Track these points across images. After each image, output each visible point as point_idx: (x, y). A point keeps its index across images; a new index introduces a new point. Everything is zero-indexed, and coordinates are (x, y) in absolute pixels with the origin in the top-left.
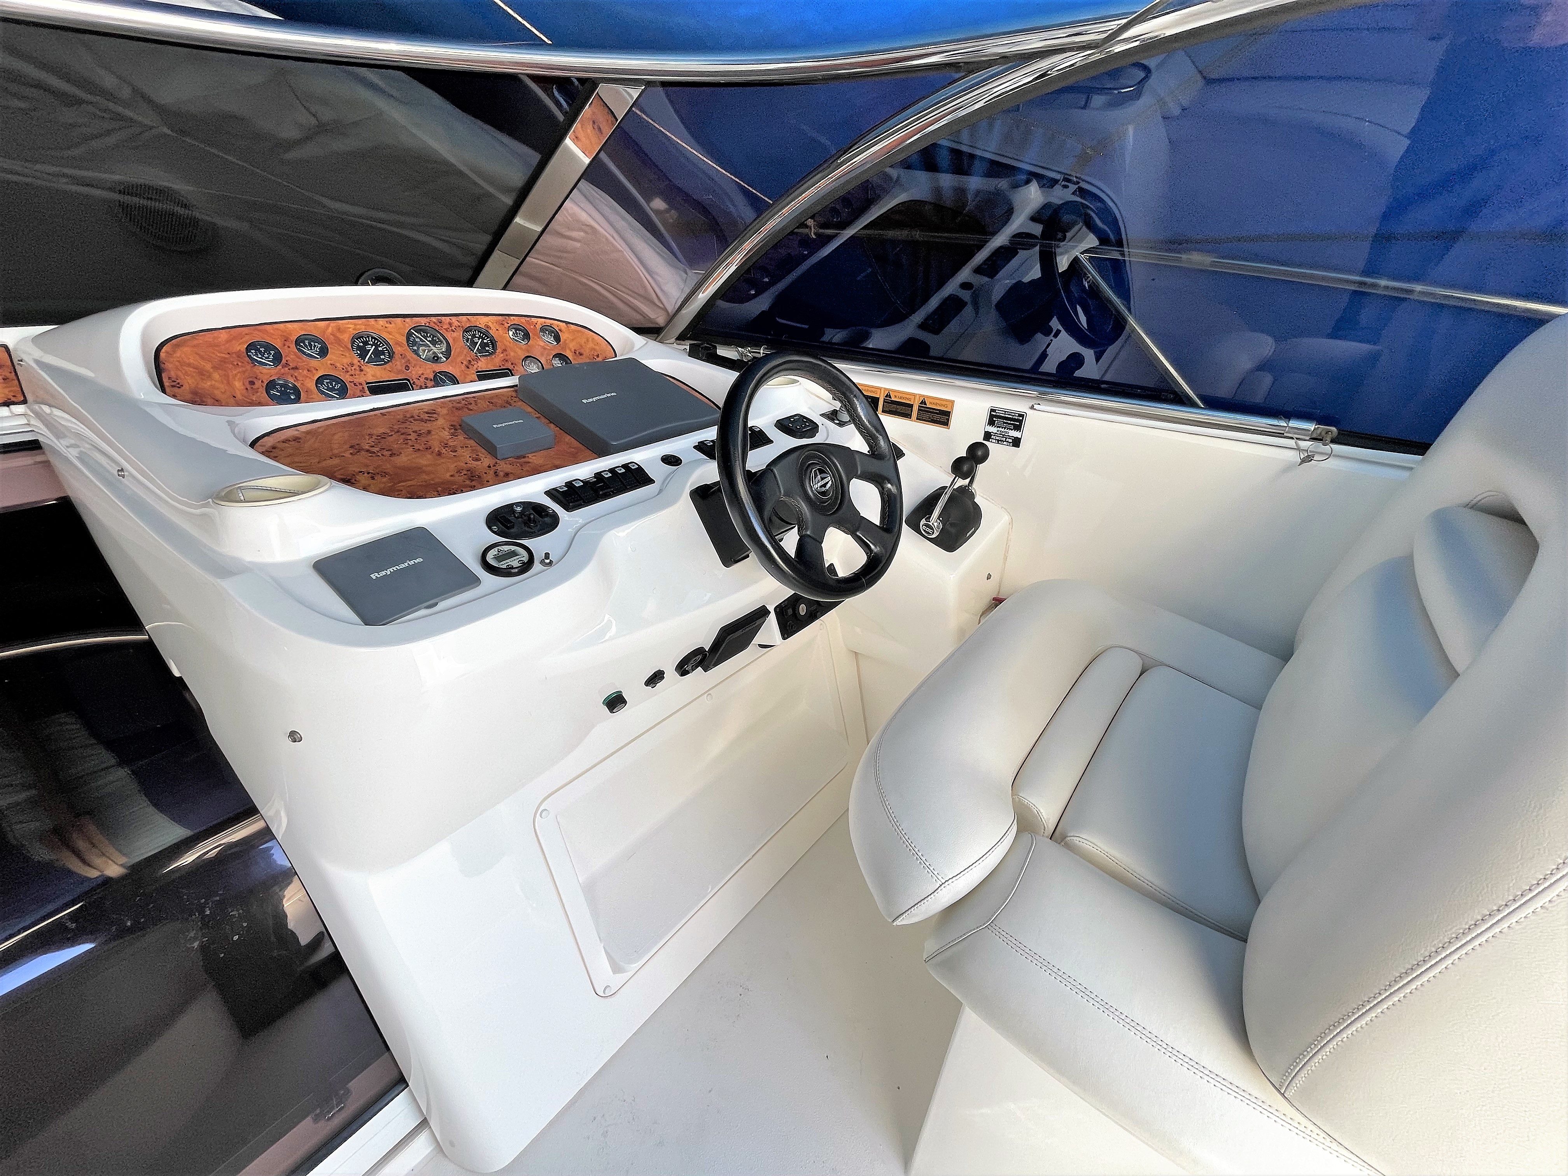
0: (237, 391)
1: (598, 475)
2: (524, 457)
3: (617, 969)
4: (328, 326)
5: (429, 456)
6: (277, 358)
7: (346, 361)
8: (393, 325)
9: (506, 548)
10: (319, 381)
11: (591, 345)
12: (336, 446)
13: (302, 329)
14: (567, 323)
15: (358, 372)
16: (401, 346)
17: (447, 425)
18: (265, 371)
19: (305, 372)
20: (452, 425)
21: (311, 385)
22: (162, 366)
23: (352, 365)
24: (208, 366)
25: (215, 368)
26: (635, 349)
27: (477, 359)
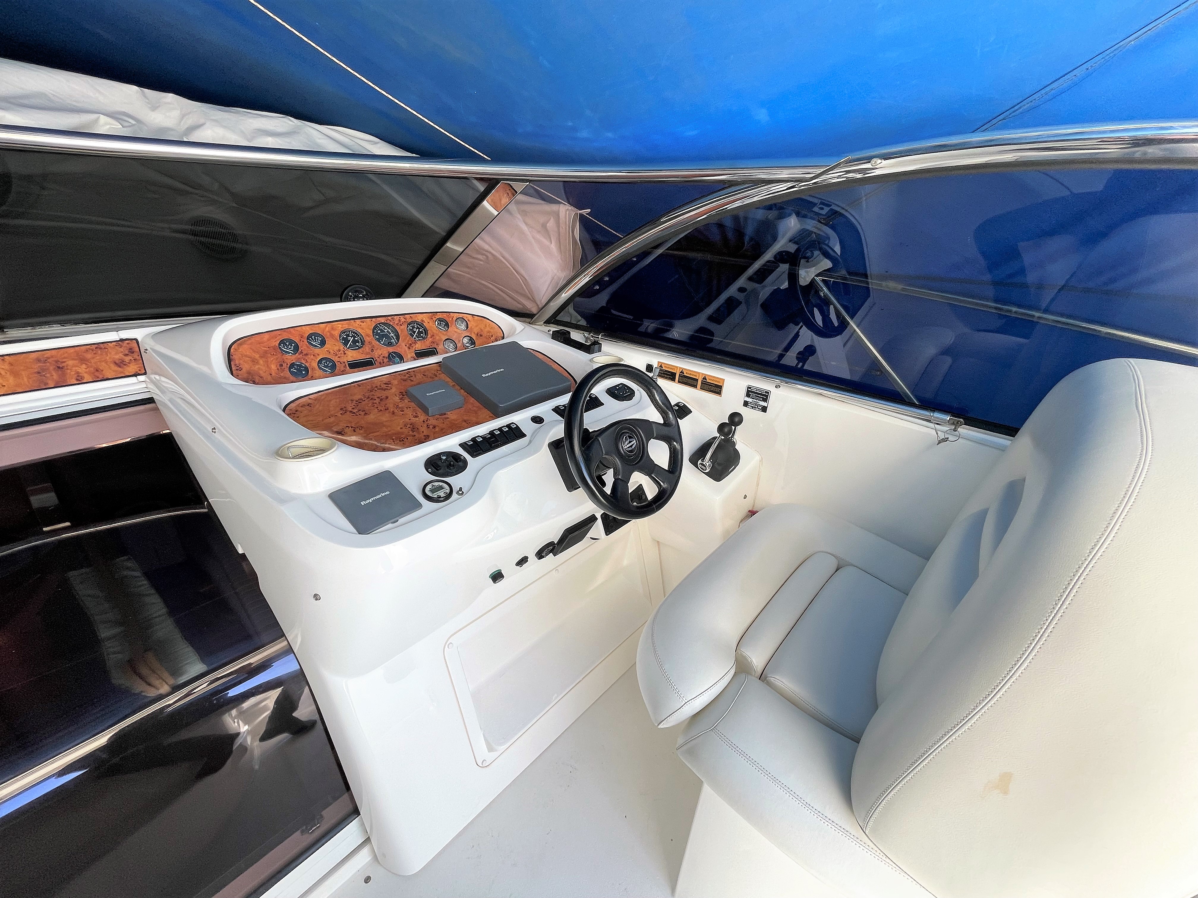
0: (272, 371)
1: (492, 433)
2: (445, 414)
3: (491, 749)
4: (327, 326)
5: (387, 415)
6: (296, 348)
7: (336, 348)
8: (365, 323)
9: (436, 484)
10: (320, 362)
11: (488, 329)
12: (331, 409)
13: (312, 330)
14: (473, 315)
15: (342, 355)
16: (369, 336)
17: (397, 393)
18: (289, 357)
19: (312, 356)
20: (400, 393)
21: (315, 365)
22: (231, 357)
23: (339, 350)
24: (257, 356)
25: (261, 357)
26: (517, 332)
27: (415, 343)
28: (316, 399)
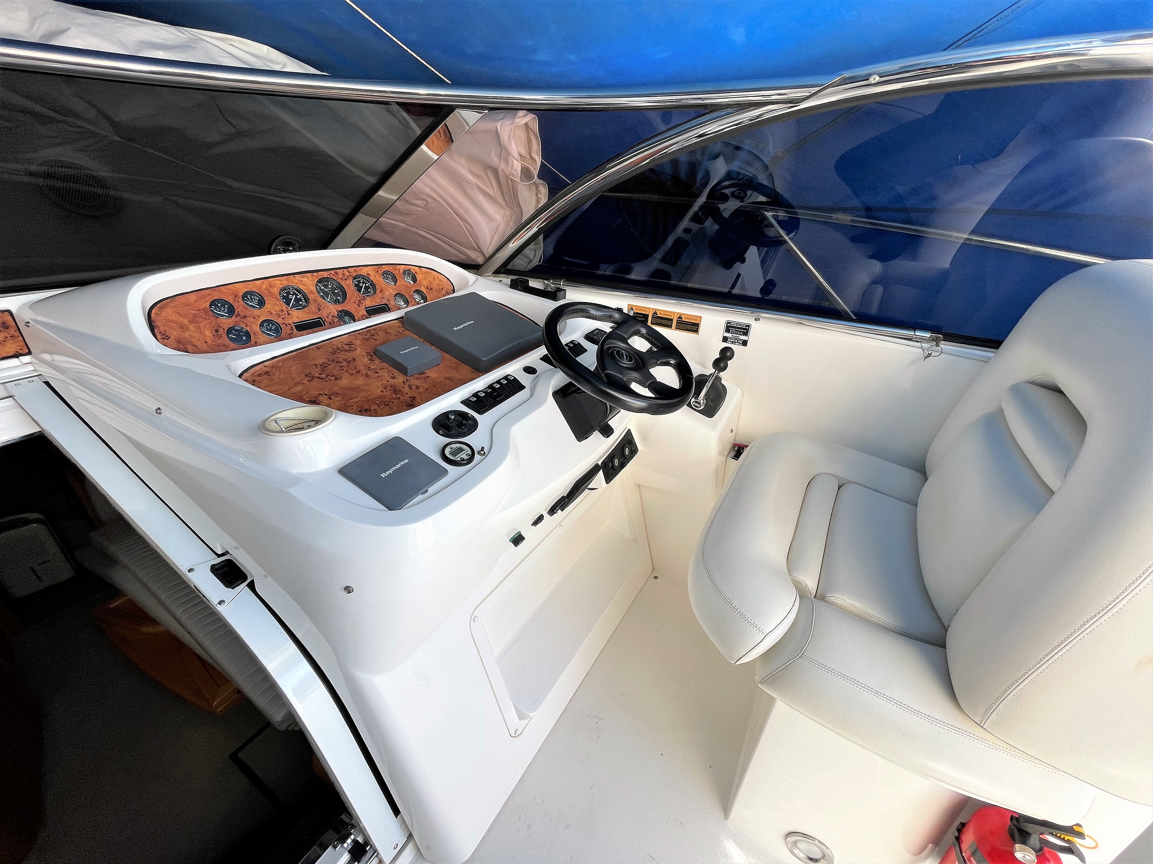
0: (208, 338)
1: (491, 386)
2: (424, 373)
3: (521, 716)
4: (263, 283)
5: (361, 378)
6: (231, 311)
7: (278, 308)
8: (306, 279)
10: (261, 325)
11: (437, 281)
12: (295, 376)
13: (246, 288)
14: (420, 267)
15: (287, 316)
16: (313, 294)
17: (364, 353)
18: (224, 321)
19: (252, 319)
20: (367, 353)
21: (257, 328)
22: (153, 324)
23: (282, 311)
24: (186, 321)
25: (190, 322)
26: (470, 284)
27: (364, 299)
28: (273, 367)
